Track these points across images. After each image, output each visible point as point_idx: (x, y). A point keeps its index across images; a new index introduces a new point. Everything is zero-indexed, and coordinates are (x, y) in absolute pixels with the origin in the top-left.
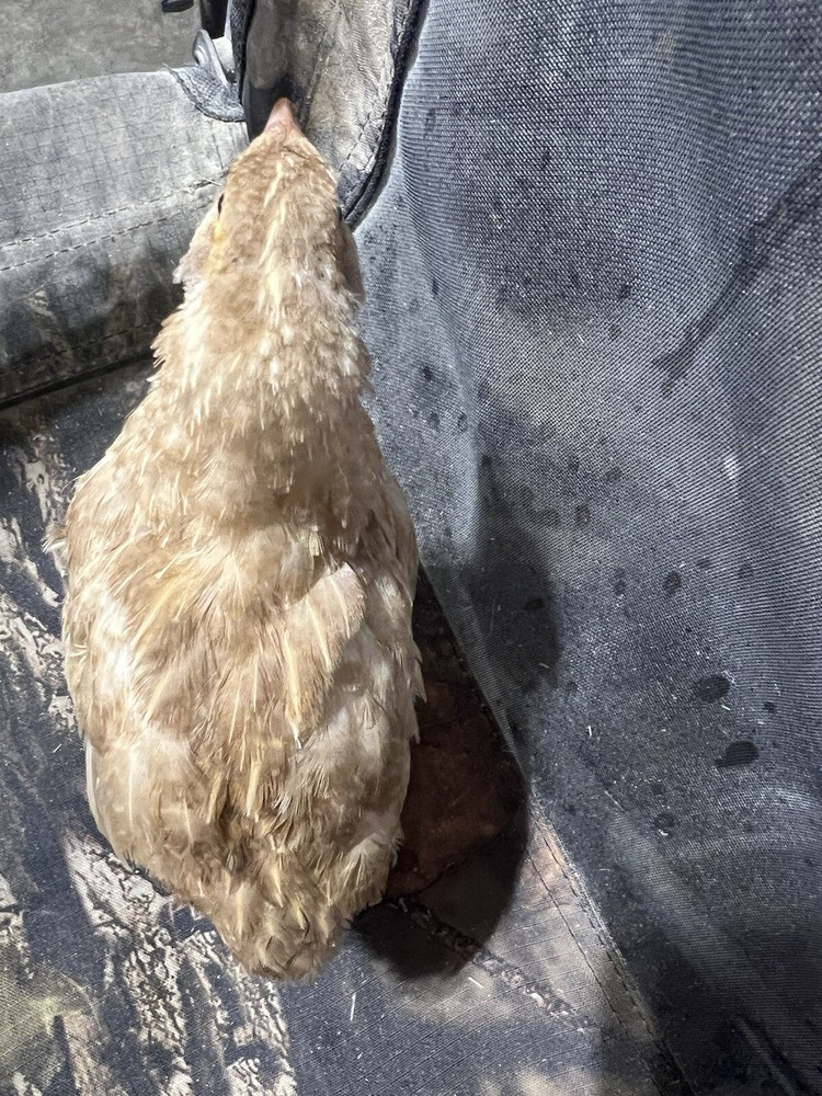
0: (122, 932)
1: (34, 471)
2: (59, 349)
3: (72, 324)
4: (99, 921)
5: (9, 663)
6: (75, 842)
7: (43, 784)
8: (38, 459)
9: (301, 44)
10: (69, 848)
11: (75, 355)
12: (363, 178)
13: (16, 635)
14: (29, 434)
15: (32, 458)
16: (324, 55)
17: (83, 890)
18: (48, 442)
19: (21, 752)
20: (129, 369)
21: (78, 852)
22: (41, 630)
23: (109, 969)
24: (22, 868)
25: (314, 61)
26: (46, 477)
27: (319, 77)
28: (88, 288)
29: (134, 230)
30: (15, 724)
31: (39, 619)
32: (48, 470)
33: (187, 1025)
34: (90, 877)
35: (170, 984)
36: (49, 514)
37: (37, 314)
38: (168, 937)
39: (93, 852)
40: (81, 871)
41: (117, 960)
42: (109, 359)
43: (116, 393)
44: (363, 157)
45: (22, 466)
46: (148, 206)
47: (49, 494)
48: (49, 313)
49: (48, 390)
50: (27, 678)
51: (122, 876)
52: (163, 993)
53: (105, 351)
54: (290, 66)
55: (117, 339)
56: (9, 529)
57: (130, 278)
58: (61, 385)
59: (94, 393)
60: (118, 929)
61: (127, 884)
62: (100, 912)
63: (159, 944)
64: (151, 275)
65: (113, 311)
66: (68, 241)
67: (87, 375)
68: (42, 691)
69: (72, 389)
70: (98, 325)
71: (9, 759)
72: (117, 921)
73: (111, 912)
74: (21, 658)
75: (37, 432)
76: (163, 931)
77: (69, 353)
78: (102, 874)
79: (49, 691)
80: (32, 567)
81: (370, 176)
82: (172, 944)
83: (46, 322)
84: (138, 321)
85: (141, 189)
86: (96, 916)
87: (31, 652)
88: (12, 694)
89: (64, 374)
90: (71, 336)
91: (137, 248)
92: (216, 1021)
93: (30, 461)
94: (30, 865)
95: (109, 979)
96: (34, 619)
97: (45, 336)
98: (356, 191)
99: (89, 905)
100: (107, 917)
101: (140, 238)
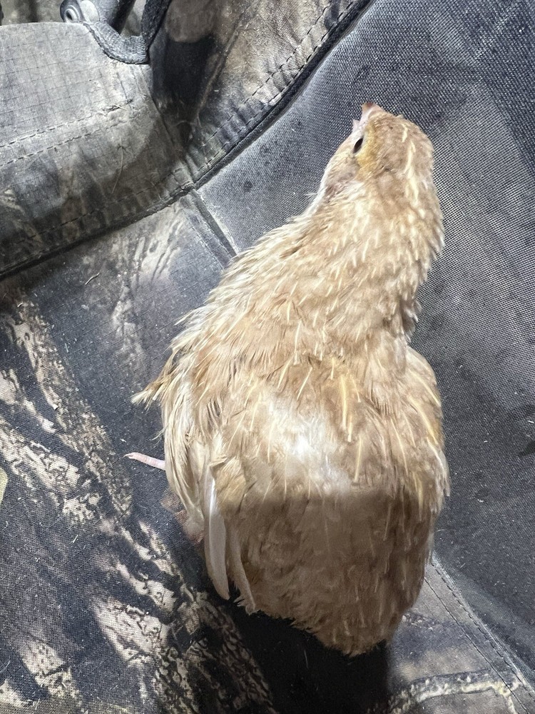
0: (147, 659)
1: (21, 330)
2: (30, 235)
3: (36, 215)
4: (130, 657)
5: (24, 483)
6: (102, 605)
7: (68, 568)
8: (23, 321)
9: (227, 13)
10: (97, 610)
11: (43, 238)
12: (267, 108)
13: (26, 460)
14: (14, 303)
15: (18, 321)
16: (244, 23)
17: (113, 637)
18: (29, 307)
19: (47, 548)
20: (83, 247)
21: (105, 611)
22: (45, 452)
23: (143, 689)
24: (63, 636)
25: (235, 26)
26: (31, 334)
27: (236, 37)
28: (42, 187)
29: (69, 142)
30: (38, 529)
31: (42, 443)
32: (32, 329)
33: (200, 708)
34: (117, 627)
35: (184, 684)
36: (37, 362)
37: (8, 208)
38: (176, 652)
39: (115, 608)
40: (110, 625)
41: (147, 680)
42: (69, 241)
43: (76, 266)
44: (269, 94)
45: (12, 328)
46: (76, 124)
47: (35, 348)
48: (18, 207)
49: (26, 267)
50: (42, 490)
51: (138, 619)
52: (181, 692)
53: (64, 234)
54: (215, 28)
55: (71, 225)
56: (8, 378)
57: (72, 179)
58: (36, 262)
59: (60, 267)
60: (143, 657)
61: (142, 624)
62: (129, 650)
63: (171, 659)
64: (87, 176)
65: (64, 204)
66: (23, 150)
67: (54, 253)
68: (55, 499)
69: (44, 265)
70: (55, 215)
71: (38, 556)
72: (142, 653)
73: (137, 648)
74: (34, 476)
75: (20, 300)
76: (172, 649)
77: (38, 237)
78: (125, 622)
79: (60, 496)
80: (30, 406)
81: (273, 108)
82: (180, 656)
83: (16, 214)
84: (84, 211)
85: (70, 111)
86: (126, 654)
87: (41, 471)
88: (31, 505)
89: (37, 253)
90: (37, 224)
91: (74, 157)
92: (219, 698)
93: (17, 324)
94: (69, 631)
95: (144, 696)
96: (39, 445)
97: (18, 225)
98: (259, 118)
99: (119, 647)
100: (135, 652)
101: (74, 148)
